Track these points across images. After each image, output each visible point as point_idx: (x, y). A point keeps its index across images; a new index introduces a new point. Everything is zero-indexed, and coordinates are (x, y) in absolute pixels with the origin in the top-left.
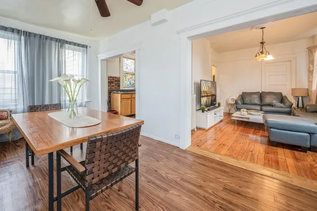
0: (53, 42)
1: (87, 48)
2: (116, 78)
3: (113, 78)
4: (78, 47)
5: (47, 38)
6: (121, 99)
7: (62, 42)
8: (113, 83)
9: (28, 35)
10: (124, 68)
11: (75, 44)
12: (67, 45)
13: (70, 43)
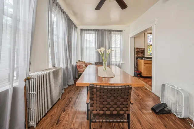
0: (107, 32)
1: (122, 32)
2: (141, 48)
3: (139, 49)
4: (118, 32)
5: (104, 30)
6: (144, 64)
7: (110, 31)
8: (139, 52)
9: (98, 30)
10: (148, 42)
11: (116, 31)
12: (112, 32)
13: (114, 31)
